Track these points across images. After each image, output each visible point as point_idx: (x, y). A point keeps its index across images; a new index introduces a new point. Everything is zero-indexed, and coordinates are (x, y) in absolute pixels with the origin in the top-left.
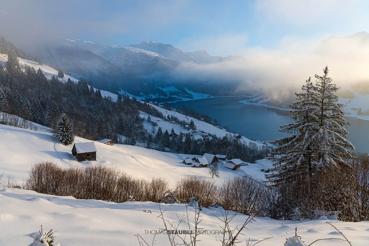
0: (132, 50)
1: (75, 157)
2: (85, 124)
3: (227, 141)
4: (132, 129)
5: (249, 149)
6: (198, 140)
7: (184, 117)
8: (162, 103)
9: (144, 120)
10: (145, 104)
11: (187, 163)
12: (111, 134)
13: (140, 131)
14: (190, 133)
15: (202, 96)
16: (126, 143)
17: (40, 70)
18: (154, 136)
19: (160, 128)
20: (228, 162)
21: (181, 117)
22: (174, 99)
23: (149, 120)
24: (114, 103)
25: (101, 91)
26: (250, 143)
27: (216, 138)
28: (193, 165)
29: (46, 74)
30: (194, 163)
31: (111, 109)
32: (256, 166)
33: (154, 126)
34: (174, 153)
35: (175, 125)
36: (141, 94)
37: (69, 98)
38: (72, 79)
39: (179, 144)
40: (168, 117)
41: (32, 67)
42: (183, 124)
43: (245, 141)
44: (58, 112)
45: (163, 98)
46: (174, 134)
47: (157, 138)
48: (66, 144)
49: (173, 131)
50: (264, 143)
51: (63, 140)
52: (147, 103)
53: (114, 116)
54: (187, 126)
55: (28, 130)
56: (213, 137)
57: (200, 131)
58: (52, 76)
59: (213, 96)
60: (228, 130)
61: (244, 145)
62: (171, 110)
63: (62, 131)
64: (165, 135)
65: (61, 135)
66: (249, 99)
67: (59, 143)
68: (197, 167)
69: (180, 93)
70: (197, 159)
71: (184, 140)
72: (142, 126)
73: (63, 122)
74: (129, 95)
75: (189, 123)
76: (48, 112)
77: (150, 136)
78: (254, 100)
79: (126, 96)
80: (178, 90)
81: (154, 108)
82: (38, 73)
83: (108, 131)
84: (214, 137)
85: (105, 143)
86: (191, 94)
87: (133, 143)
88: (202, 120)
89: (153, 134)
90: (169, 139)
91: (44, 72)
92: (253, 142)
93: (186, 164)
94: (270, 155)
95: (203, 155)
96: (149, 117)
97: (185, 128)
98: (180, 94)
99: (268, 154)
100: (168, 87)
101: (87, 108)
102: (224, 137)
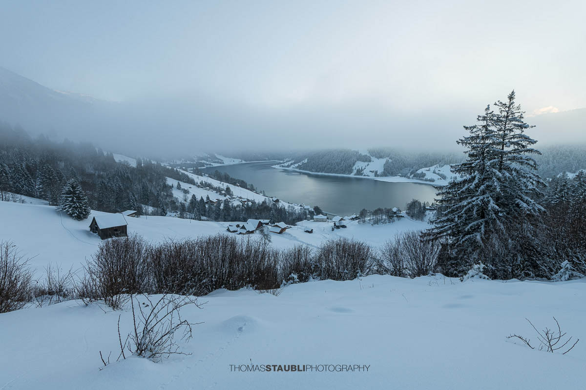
1: (96, 234)
3: (267, 206)
4: (160, 198)
5: (287, 212)
6: (238, 206)
7: (218, 183)
8: (192, 169)
9: (173, 187)
10: (172, 169)
11: (231, 231)
12: (134, 205)
13: (169, 200)
14: (227, 199)
15: (234, 161)
18: (187, 204)
19: (194, 196)
20: (274, 226)
21: (216, 183)
22: (203, 165)
23: (179, 187)
24: (133, 168)
25: (114, 155)
26: (289, 207)
27: (255, 203)
28: (238, 233)
30: (240, 230)
31: (129, 175)
33: (186, 193)
35: (210, 192)
39: (218, 212)
42: (218, 190)
43: (284, 205)
44: (56, 179)
45: (190, 163)
46: (210, 202)
47: (191, 207)
48: (79, 218)
49: (208, 198)
52: (175, 169)
53: (134, 184)
57: (238, 197)
59: (245, 161)
61: (283, 208)
62: (202, 176)
64: (200, 202)
65: (70, 207)
66: (281, 163)
67: (67, 218)
68: (243, 234)
71: (222, 207)
72: (171, 193)
73: (72, 189)
75: (225, 189)
76: (38, 181)
77: (183, 205)
78: (286, 164)
80: (206, 155)
81: (184, 174)
83: (129, 201)
84: (253, 202)
86: (222, 159)
87: (163, 213)
88: (237, 186)
89: (186, 202)
90: (205, 207)
92: (291, 205)
94: (309, 216)
96: (179, 183)
97: (221, 194)
98: (209, 159)
99: (307, 216)
101: (96, 174)
102: (263, 202)
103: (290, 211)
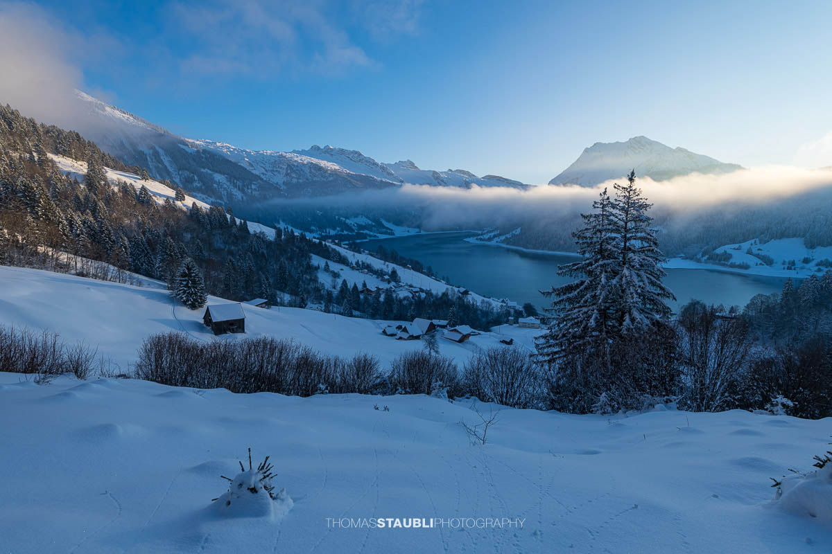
0: (296, 159)
1: (209, 328)
2: (222, 276)
3: (448, 299)
4: (300, 283)
5: (480, 310)
6: (405, 298)
7: (380, 263)
8: (347, 242)
9: (319, 268)
10: (320, 243)
12: (267, 291)
13: (312, 285)
14: (391, 288)
15: (408, 231)
16: (291, 305)
17: (143, 188)
18: (335, 292)
19: (345, 281)
20: (452, 331)
21: (377, 264)
22: (365, 236)
23: (327, 269)
24: (270, 242)
25: (249, 223)
26: (483, 302)
27: (431, 294)
28: (397, 337)
29: (154, 196)
30: (400, 333)
31: (265, 252)
32: (493, 336)
33: (335, 277)
34: (367, 318)
35: (368, 276)
36: (313, 228)
37: (195, 235)
38: (200, 204)
39: (375, 305)
40: (357, 263)
41: (131, 184)
42: (380, 274)
43: (475, 299)
44: (177, 256)
45: (348, 234)
46: (366, 291)
47: (340, 297)
48: (193, 307)
49: (364, 285)
50: (503, 301)
51: (188, 300)
52: (324, 243)
53: (270, 263)
54: (387, 277)
55: (127, 285)
56: (426, 293)
57: (407, 284)
58: (165, 199)
60: (448, 283)
61: (473, 304)
62: (360, 253)
63: (186, 285)
64: (352, 291)
65: (184, 292)
66: (479, 235)
67: (182, 306)
68: (405, 339)
69: (374, 226)
70: (403, 327)
71: (382, 299)
72: (316, 277)
73: (187, 271)
74: (294, 229)
75: (390, 272)
76: (159, 257)
77: (329, 294)
78: (486, 237)
79: (290, 231)
80: (370, 222)
81: (335, 250)
82: (141, 193)
83: (261, 286)
84: (429, 293)
85: (257, 306)
86: (391, 228)
87: (302, 305)
88: (408, 268)
89: (334, 290)
90: (359, 297)
91: (152, 192)
92: (486, 299)
93: (387, 335)
94: (512, 318)
95: (412, 321)
96: (327, 263)
97: (383, 280)
98: (374, 229)
99: (510, 318)
100: (355, 217)
101: (226, 250)
102: (444, 294)
103: (485, 309)
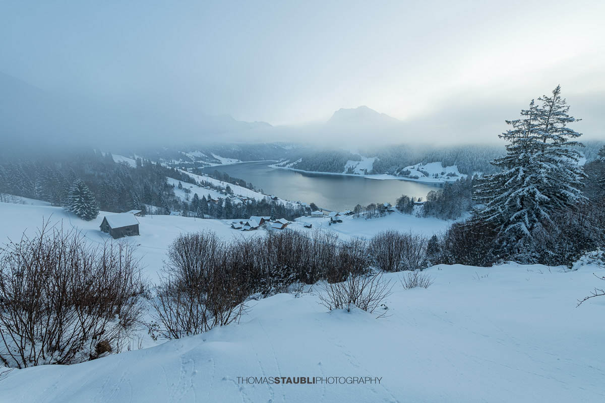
3: (266, 204)
4: (162, 197)
5: (286, 208)
6: (239, 204)
7: (218, 182)
8: (191, 169)
9: (174, 187)
10: (173, 169)
12: (137, 204)
13: (171, 199)
14: (228, 198)
18: (189, 203)
19: (196, 195)
20: (275, 222)
21: (216, 182)
22: (201, 165)
23: (180, 187)
24: (134, 169)
25: (113, 156)
26: (287, 204)
27: (255, 201)
28: (243, 229)
30: (244, 227)
31: (130, 176)
33: (188, 192)
35: (211, 191)
39: (220, 210)
40: (202, 182)
42: (219, 189)
45: (190, 164)
46: (211, 200)
47: (194, 206)
48: (87, 218)
49: (210, 197)
52: (176, 169)
57: (238, 195)
59: (242, 161)
60: (263, 194)
62: (202, 176)
63: (80, 202)
64: (203, 201)
65: (78, 208)
66: (277, 163)
68: (249, 230)
69: (207, 158)
70: (244, 222)
71: (224, 205)
72: (173, 193)
75: (225, 188)
77: (185, 204)
78: (282, 164)
79: (147, 160)
80: (204, 155)
81: (185, 174)
83: (132, 200)
84: (253, 200)
86: (219, 159)
87: (167, 212)
88: (237, 185)
89: (188, 201)
90: (207, 205)
92: (288, 202)
93: (235, 228)
96: (180, 183)
97: (222, 193)
98: (207, 160)
100: (192, 152)
102: (263, 200)
103: (288, 208)
